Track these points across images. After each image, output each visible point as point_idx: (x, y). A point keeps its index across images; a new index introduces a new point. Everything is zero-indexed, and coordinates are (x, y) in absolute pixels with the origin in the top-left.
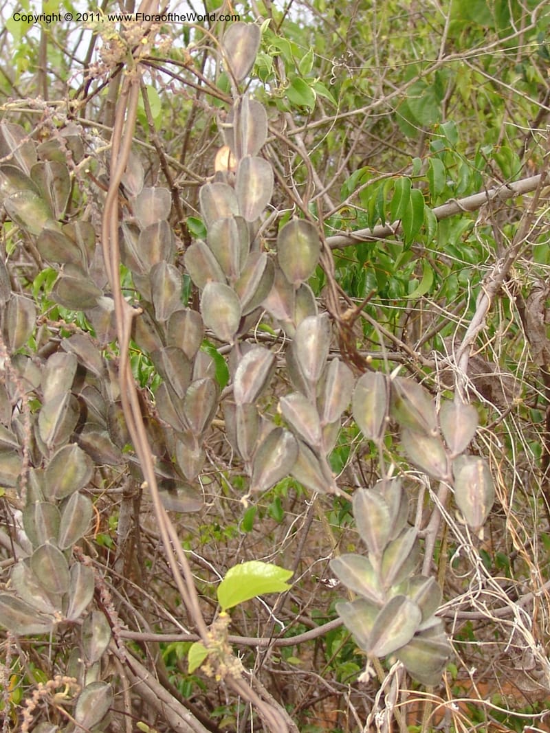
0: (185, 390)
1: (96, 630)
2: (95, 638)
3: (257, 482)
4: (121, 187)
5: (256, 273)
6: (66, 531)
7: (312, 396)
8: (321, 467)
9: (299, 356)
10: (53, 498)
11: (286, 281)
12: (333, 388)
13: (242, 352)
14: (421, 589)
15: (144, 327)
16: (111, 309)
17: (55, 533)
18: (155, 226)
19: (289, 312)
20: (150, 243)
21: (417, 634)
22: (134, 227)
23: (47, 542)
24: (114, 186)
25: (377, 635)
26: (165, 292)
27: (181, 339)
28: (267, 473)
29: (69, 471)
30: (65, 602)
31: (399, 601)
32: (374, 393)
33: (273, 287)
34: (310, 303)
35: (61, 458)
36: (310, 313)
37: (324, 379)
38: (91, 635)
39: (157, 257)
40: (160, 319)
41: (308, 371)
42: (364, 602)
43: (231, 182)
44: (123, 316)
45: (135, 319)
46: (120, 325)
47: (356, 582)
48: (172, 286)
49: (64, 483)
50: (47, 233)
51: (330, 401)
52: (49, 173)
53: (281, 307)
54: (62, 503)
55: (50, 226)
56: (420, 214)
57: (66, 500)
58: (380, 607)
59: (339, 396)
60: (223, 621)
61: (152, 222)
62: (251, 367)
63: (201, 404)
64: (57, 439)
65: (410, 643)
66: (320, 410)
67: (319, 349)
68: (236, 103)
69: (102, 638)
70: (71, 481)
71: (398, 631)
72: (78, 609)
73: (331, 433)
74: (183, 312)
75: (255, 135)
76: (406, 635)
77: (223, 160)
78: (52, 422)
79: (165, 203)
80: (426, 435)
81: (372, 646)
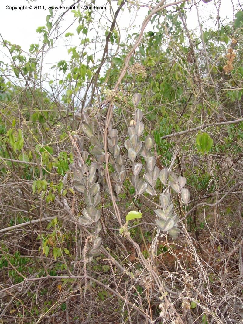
0: (119, 173)
1: (98, 226)
2: (98, 228)
3: (138, 193)
4: (108, 129)
5: (140, 147)
6: (95, 202)
7: (151, 174)
8: (153, 189)
9: (148, 165)
10: (92, 195)
11: (146, 149)
12: (155, 173)
13: (135, 164)
14: (174, 217)
15: (111, 159)
16: (104, 155)
17: (93, 202)
18: (114, 137)
19: (146, 156)
20: (113, 141)
21: (173, 227)
22: (109, 137)
23: (91, 204)
24: (106, 128)
25: (165, 227)
26: (116, 151)
27: (119, 162)
28: (140, 191)
29: (96, 189)
30: (94, 218)
31: (170, 219)
32: (164, 174)
33: (143, 151)
34: (151, 154)
35: (94, 186)
36: (151, 156)
37: (153, 170)
38: (97, 227)
39: (114, 144)
40: (115, 157)
41: (150, 169)
42: (161, 220)
43: (135, 127)
44: (107, 156)
45: (109, 156)
46: (106, 158)
47: (160, 215)
48: (118, 150)
49: (94, 191)
50: (92, 137)
51: (155, 175)
52: (93, 124)
53: (145, 155)
54: (94, 196)
55: (93, 136)
56: (159, 138)
57: (95, 195)
58: (165, 221)
59: (156, 174)
60: (127, 223)
61: (113, 136)
62: (137, 167)
63: (123, 176)
64: (93, 182)
65: (172, 229)
66: (153, 178)
67: (153, 164)
68: (136, 110)
69: (100, 228)
70: (96, 191)
71: (170, 226)
72: (97, 219)
73: (155, 182)
74: (120, 156)
75: (140, 117)
76: (171, 226)
77: (132, 122)
78: (92, 178)
79: (116, 133)
80: (175, 184)
81: (164, 229)
